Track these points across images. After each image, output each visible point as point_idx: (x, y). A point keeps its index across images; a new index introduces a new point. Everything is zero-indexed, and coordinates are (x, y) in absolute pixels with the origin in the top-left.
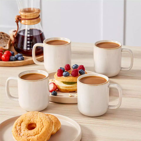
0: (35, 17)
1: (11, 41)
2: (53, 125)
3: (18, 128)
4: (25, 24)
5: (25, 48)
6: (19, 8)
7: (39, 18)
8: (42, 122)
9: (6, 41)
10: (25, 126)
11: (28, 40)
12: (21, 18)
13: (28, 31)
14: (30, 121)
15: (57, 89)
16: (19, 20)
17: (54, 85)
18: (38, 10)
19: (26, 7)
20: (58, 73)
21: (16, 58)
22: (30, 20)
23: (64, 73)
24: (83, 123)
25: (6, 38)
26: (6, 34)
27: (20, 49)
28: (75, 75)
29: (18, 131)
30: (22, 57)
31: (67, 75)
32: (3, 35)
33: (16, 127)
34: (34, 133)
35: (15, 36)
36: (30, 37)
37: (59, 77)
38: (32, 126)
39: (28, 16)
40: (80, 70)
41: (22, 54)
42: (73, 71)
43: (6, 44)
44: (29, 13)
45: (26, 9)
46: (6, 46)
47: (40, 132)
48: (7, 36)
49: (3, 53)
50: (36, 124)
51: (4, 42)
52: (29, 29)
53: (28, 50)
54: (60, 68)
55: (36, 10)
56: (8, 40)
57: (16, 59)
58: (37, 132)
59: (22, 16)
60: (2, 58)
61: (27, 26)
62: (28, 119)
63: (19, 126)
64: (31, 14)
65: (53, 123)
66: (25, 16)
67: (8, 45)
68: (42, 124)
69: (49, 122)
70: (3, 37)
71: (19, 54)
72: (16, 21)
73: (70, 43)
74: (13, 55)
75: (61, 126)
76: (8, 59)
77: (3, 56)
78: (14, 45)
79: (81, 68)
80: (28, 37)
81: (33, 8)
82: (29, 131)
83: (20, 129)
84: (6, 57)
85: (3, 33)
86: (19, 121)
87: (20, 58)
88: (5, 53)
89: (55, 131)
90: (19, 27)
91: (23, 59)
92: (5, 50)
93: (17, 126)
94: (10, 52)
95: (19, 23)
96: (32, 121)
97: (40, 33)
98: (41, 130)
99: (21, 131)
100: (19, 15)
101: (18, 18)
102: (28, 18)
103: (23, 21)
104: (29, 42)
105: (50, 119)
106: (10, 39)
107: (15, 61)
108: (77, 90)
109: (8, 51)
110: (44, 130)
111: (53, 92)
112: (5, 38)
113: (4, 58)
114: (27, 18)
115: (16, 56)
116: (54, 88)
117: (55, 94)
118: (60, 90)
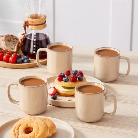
0: (41, 23)
1: (19, 43)
2: (48, 129)
3: (16, 131)
4: (32, 30)
5: (31, 51)
6: (26, 14)
7: (45, 24)
8: (38, 127)
9: (15, 43)
10: (23, 130)
11: (34, 44)
12: (28, 23)
13: (34, 35)
14: (28, 125)
15: (57, 93)
16: (26, 25)
17: (54, 89)
18: (44, 16)
19: (33, 13)
20: (59, 79)
21: (22, 60)
22: (36, 26)
23: (64, 79)
24: (77, 127)
25: (15, 40)
26: (15, 37)
27: (27, 52)
28: (74, 80)
29: (16, 134)
30: (28, 60)
31: (66, 80)
32: (12, 38)
33: (14, 131)
34: (30, 137)
35: (23, 40)
36: (36, 41)
37: (59, 82)
38: (29, 130)
39: (34, 22)
40: (79, 76)
41: (28, 57)
42: (72, 77)
43: (14, 46)
44: (36, 20)
45: (33, 15)
46: (14, 48)
47: (36, 136)
48: (16, 39)
49: (10, 56)
50: (32, 128)
51: (13, 44)
52: (35, 34)
53: (34, 53)
54: (61, 73)
55: (42, 16)
56: (17, 42)
57: (23, 62)
58: (33, 136)
59: (29, 21)
60: (9, 61)
61: (33, 31)
62: (26, 123)
63: (17, 129)
64: (37, 20)
65: (48, 127)
66: (32, 22)
67: (16, 48)
68: (38, 129)
69: (44, 127)
70: (12, 40)
71: (25, 57)
72: (23, 26)
73: (72, 48)
74: (20, 57)
75: (56, 130)
76: (15, 61)
77: (10, 59)
78: (21, 48)
79: (80, 74)
80: (34, 42)
81: (40, 14)
82: (26, 134)
83: (18, 132)
84: (13, 59)
85: (12, 36)
86: (18, 125)
87: (26, 61)
88: (12, 56)
89: (50, 135)
90: (27, 31)
91: (29, 61)
92: (13, 53)
93: (16, 129)
94: (17, 54)
95: (26, 28)
96: (29, 126)
97: (45, 37)
98: (37, 134)
99: (18, 134)
100: (27, 20)
101: (26, 24)
102: (35, 24)
103: (30, 27)
104: (35, 46)
105: (45, 124)
106: (18, 42)
107: (21, 63)
108: (75, 95)
109: (15, 54)
110: (39, 134)
111: (53, 95)
112: (13, 41)
113: (11, 60)
114: (33, 24)
115: (22, 59)
116: (54, 92)
117: (54, 98)
118: (60, 94)
